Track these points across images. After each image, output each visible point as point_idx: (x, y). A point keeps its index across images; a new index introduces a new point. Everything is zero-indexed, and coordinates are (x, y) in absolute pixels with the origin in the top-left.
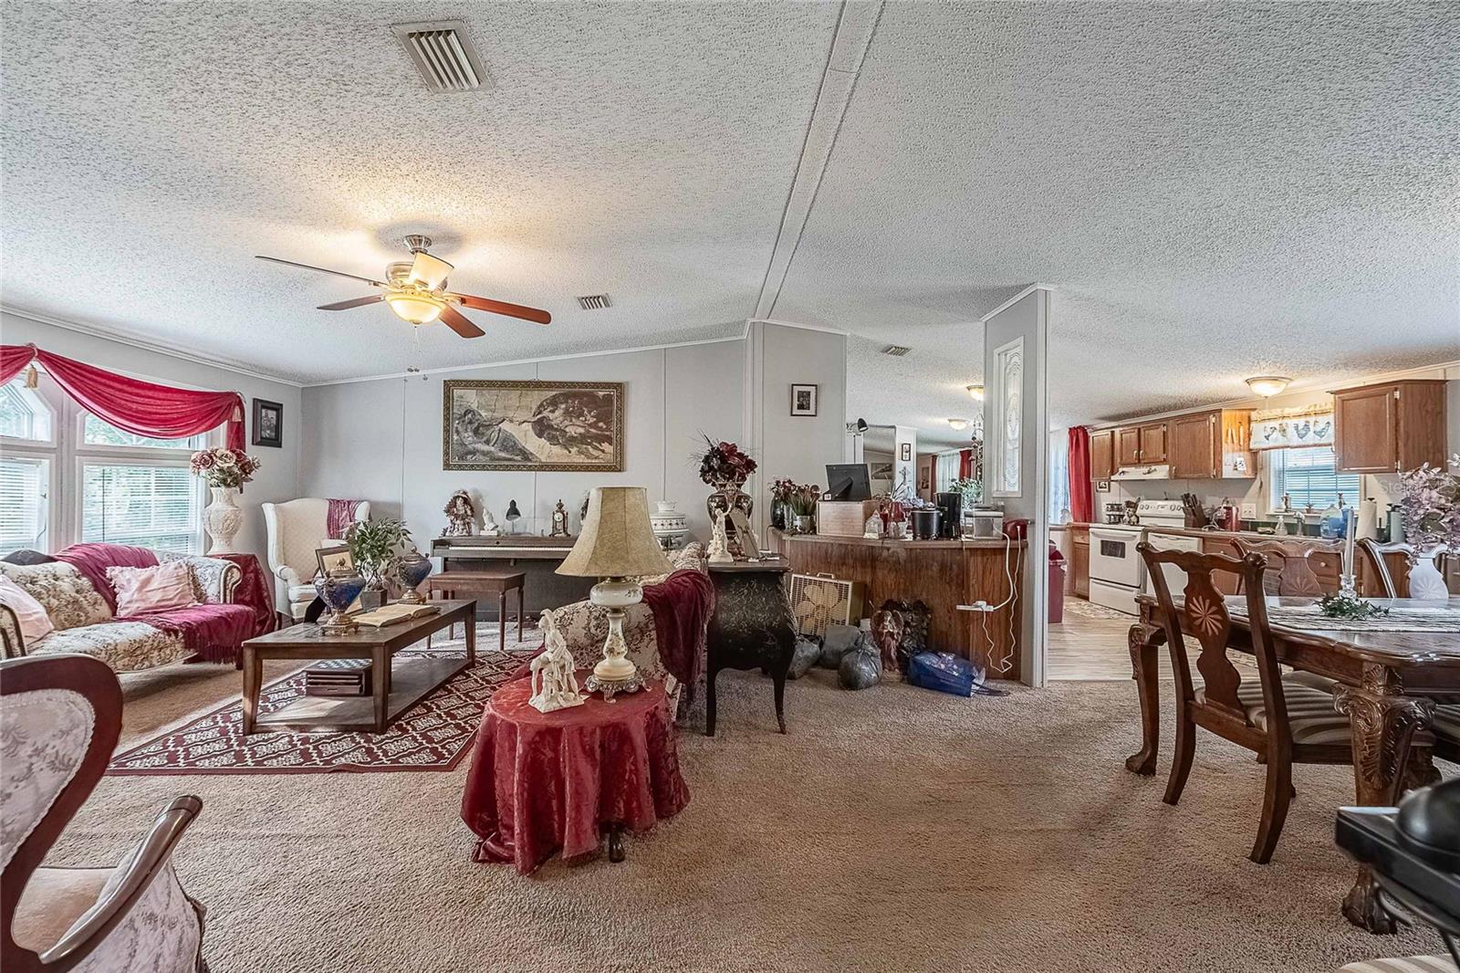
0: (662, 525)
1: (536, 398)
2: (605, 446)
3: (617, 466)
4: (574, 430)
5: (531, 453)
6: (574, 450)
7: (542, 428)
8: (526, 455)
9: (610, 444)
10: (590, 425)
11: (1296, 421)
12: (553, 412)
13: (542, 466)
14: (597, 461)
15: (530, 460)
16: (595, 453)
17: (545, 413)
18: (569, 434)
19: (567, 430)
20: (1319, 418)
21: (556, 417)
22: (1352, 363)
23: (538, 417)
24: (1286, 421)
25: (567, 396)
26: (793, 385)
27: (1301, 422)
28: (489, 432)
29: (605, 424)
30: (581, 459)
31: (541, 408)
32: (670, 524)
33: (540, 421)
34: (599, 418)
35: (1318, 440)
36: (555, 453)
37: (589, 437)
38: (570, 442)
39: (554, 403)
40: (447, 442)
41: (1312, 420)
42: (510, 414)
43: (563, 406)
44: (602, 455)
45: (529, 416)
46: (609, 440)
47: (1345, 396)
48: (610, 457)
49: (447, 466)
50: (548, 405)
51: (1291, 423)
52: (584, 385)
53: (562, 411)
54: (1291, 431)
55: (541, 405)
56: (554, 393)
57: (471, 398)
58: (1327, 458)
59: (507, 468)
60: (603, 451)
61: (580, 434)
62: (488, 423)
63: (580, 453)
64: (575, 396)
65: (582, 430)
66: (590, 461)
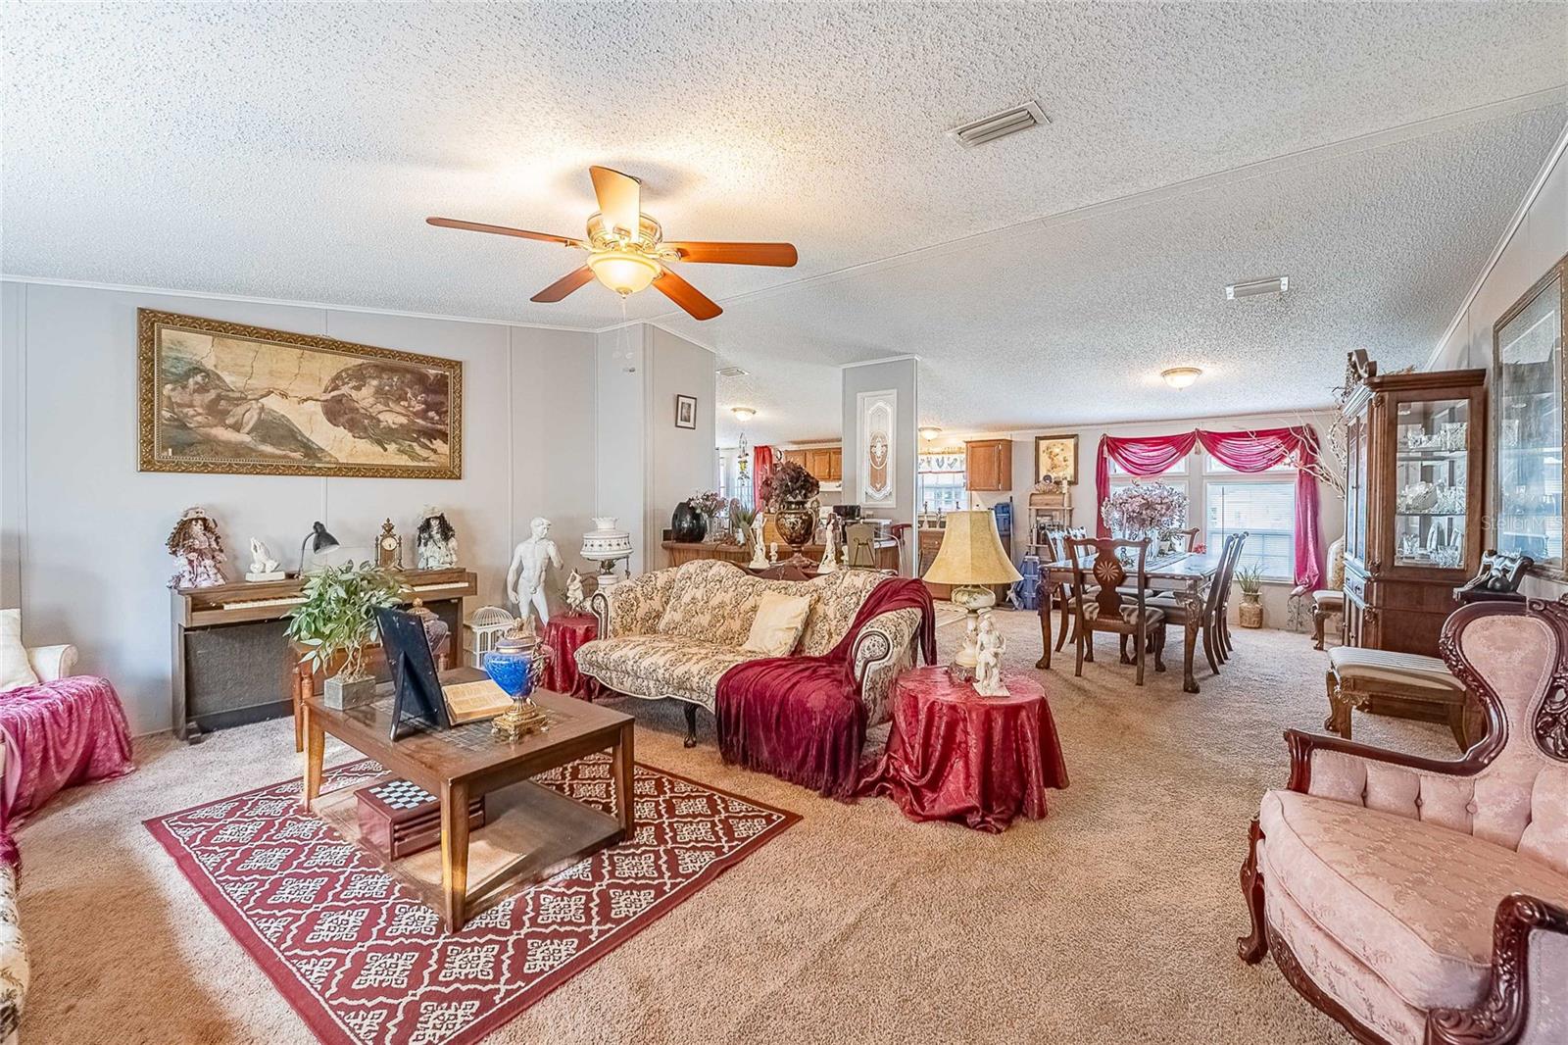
0: (618, 545)
1: (330, 365)
2: (438, 444)
3: (451, 472)
4: (391, 418)
5: (323, 450)
6: (392, 447)
7: (338, 411)
8: (310, 450)
9: (445, 442)
10: (415, 414)
11: (937, 456)
12: (358, 388)
13: (340, 469)
14: (426, 464)
15: (320, 460)
16: (424, 453)
17: (345, 390)
18: (382, 425)
19: (381, 417)
20: (950, 456)
21: (364, 397)
22: (979, 427)
23: (332, 394)
24: (932, 456)
25: (381, 369)
26: (679, 396)
27: (940, 457)
28: (240, 410)
29: (437, 413)
30: (404, 461)
31: (336, 381)
32: (610, 545)
33: (338, 400)
34: (429, 407)
35: (949, 469)
36: (364, 451)
37: (414, 431)
38: (383, 437)
39: (359, 376)
40: (147, 421)
41: (946, 456)
42: (282, 385)
43: (375, 383)
44: (433, 457)
45: (317, 392)
46: (444, 436)
47: (974, 445)
48: (445, 461)
49: (148, 464)
50: (351, 377)
51: (934, 458)
52: (410, 357)
53: (373, 390)
54: (934, 463)
55: (338, 377)
56: (360, 361)
57: (201, 348)
58: (960, 480)
59: (276, 471)
60: (435, 451)
61: (401, 425)
62: (238, 395)
63: (401, 451)
64: (393, 370)
65: (404, 420)
66: (416, 464)
